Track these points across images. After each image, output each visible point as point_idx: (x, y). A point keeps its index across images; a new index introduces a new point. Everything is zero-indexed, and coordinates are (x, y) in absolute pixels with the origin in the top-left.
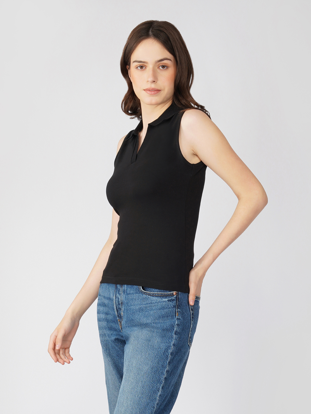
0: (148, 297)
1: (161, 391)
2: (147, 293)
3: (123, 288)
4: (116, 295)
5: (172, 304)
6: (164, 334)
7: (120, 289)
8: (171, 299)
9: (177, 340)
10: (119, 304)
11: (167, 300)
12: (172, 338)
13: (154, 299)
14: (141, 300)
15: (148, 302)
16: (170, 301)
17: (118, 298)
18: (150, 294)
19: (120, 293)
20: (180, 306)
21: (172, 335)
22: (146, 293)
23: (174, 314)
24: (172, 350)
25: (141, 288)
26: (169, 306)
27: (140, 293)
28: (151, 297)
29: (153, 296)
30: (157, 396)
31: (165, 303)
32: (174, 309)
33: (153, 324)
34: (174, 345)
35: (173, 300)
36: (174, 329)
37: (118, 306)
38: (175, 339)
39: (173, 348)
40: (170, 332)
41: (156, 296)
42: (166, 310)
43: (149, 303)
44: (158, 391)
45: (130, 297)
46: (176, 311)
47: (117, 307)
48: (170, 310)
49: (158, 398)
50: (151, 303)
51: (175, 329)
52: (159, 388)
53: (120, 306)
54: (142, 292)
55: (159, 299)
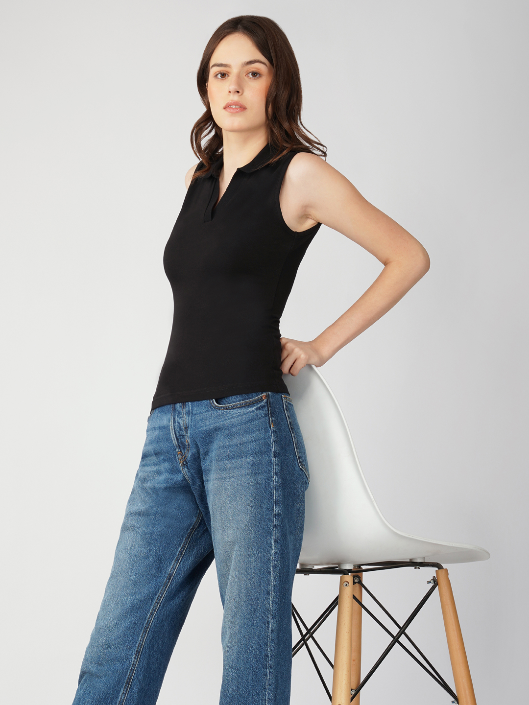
0: (226, 412)
1: (275, 547)
2: (224, 408)
3: (187, 409)
4: (174, 419)
5: (262, 412)
6: (259, 461)
7: (181, 410)
8: (260, 406)
9: (278, 465)
10: (181, 430)
11: (255, 409)
12: (271, 462)
13: (236, 412)
14: (214, 418)
15: (226, 418)
16: (260, 409)
17: (178, 422)
18: (229, 408)
19: (181, 416)
20: (273, 413)
21: (270, 458)
22: (222, 407)
23: (268, 425)
24: (276, 482)
25: (215, 402)
26: (258, 416)
27: (212, 410)
28: (231, 410)
29: (234, 409)
30: (271, 555)
31: (252, 413)
32: (267, 418)
33: (240, 445)
34: (276, 474)
35: (263, 407)
36: (271, 450)
37: (179, 433)
38: (275, 465)
39: (276, 478)
40: (267, 455)
41: (238, 408)
42: (256, 422)
43: (229, 419)
44: (271, 547)
45: (197, 417)
46: (270, 421)
47: (177, 433)
48: (261, 420)
49: (272, 558)
50: (231, 418)
51: (273, 449)
52: (271, 542)
53: (184, 432)
54: (216, 408)
55: (243, 411)
